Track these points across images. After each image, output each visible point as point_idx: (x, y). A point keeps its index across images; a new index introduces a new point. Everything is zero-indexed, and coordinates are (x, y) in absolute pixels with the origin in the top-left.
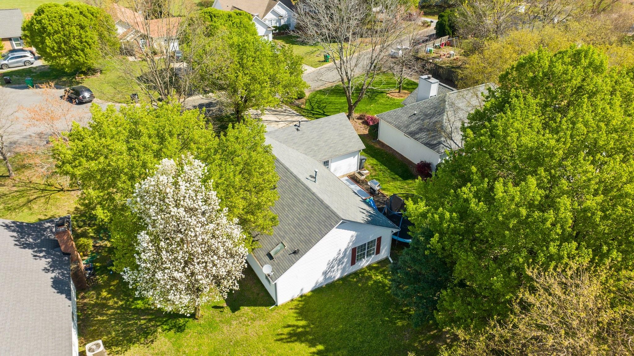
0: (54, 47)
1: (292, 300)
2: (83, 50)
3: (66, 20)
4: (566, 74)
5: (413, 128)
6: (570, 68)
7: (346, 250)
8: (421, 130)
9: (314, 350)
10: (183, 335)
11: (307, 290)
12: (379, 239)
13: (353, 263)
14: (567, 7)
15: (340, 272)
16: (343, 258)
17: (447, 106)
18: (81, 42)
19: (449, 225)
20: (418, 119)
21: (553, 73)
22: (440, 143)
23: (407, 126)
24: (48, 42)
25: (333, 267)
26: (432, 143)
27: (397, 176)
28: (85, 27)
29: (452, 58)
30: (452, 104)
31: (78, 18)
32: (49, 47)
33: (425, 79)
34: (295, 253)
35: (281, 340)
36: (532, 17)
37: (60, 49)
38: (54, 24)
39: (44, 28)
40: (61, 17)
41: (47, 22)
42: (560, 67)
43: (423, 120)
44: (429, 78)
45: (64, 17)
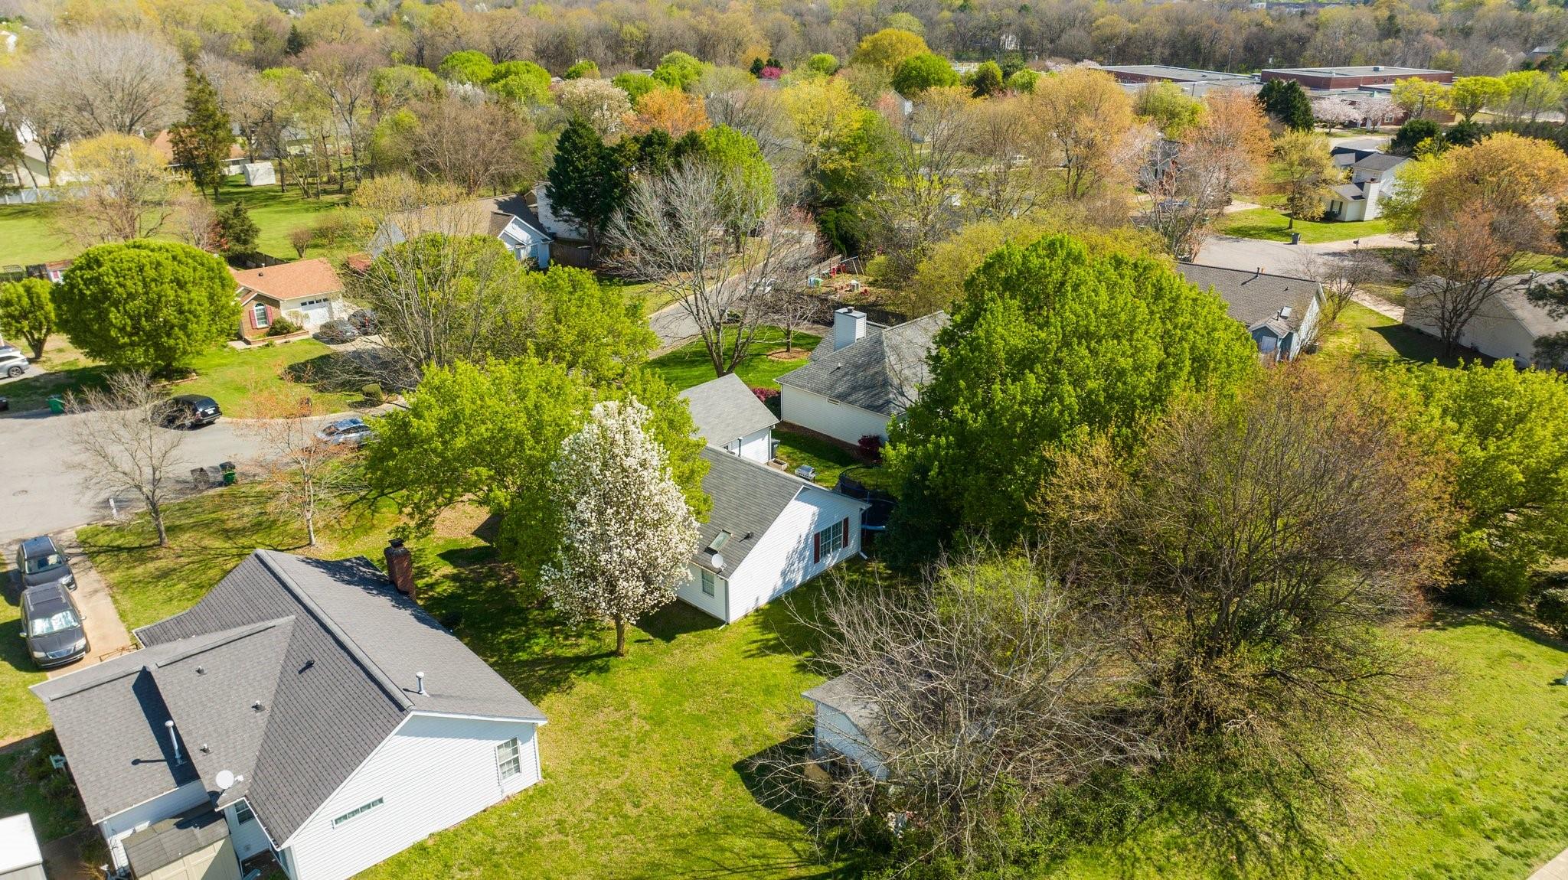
0: (125, 325)
1: (746, 616)
2: (183, 327)
3: (150, 273)
4: (1044, 269)
5: (841, 388)
6: (1047, 260)
7: (807, 539)
8: (854, 389)
9: (798, 658)
10: (610, 675)
11: (763, 602)
12: (846, 521)
13: (817, 560)
14: (1028, 192)
15: (801, 573)
16: (804, 549)
17: (886, 349)
18: (181, 312)
19: (947, 453)
20: (846, 374)
21: (1029, 270)
22: (888, 402)
23: (831, 387)
24: (114, 316)
25: (793, 565)
26: (876, 404)
27: (831, 464)
28: (186, 283)
29: (856, 291)
30: (895, 348)
31: (169, 268)
32: (115, 327)
33: (844, 313)
34: (748, 537)
35: (751, 656)
36: (978, 211)
37: (137, 329)
38: (129, 283)
39: (104, 292)
40: (141, 269)
41: (113, 280)
42: (1035, 261)
43: (854, 374)
44: (850, 311)
45: (147, 268)
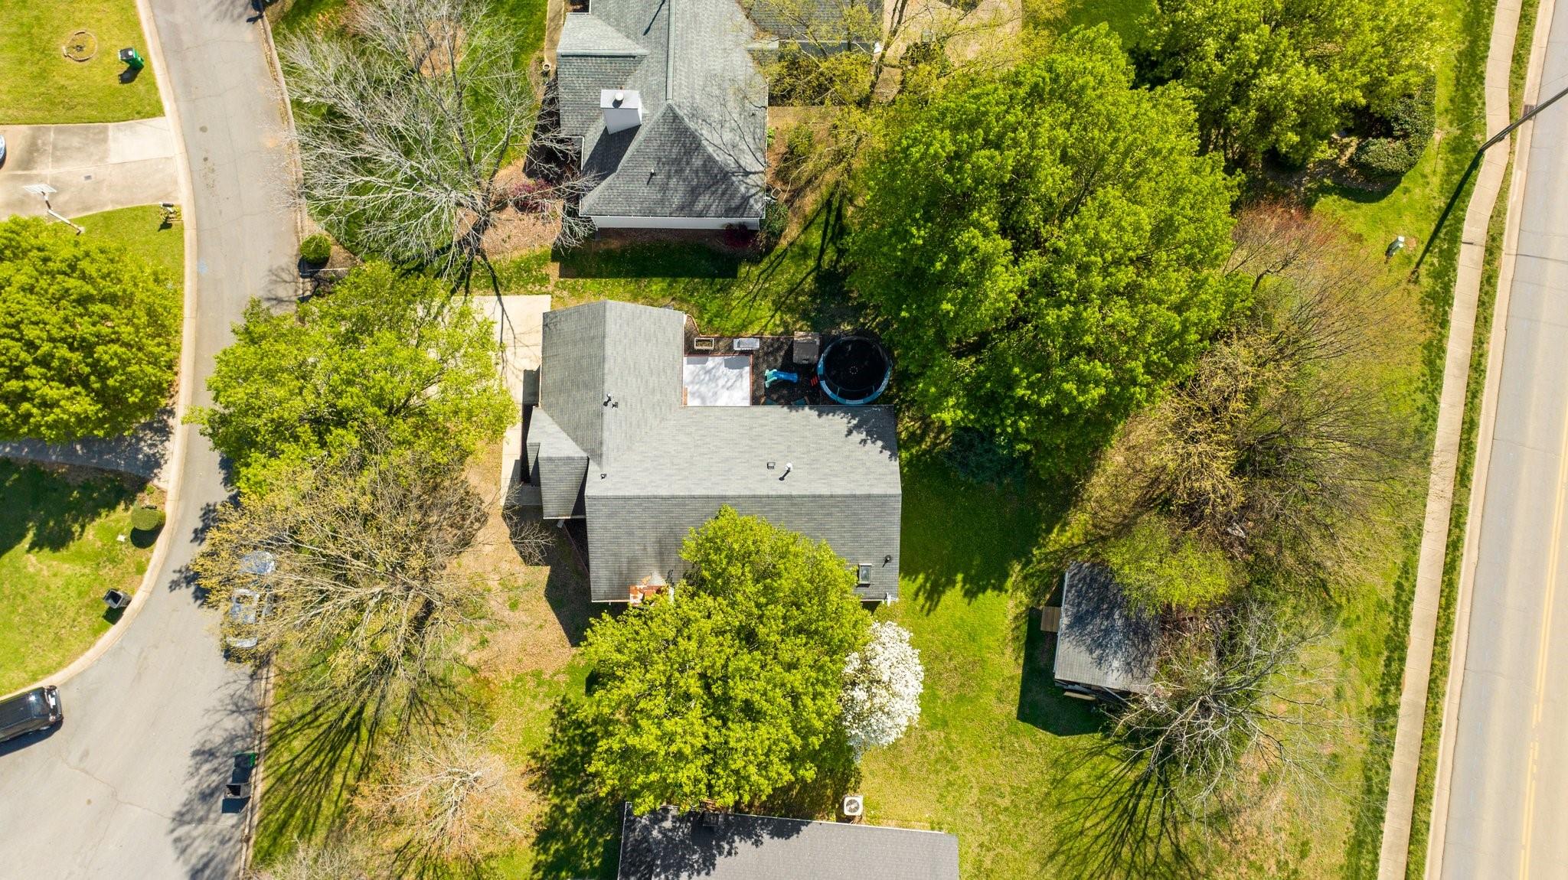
5: (677, 199)
8: (694, 193)
9: (959, 586)
17: (691, 124)
20: (669, 177)
22: (746, 199)
23: (662, 203)
26: (732, 204)
27: (719, 280)
34: (888, 560)
35: (929, 611)
43: (679, 173)
